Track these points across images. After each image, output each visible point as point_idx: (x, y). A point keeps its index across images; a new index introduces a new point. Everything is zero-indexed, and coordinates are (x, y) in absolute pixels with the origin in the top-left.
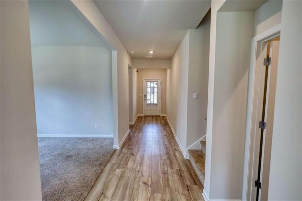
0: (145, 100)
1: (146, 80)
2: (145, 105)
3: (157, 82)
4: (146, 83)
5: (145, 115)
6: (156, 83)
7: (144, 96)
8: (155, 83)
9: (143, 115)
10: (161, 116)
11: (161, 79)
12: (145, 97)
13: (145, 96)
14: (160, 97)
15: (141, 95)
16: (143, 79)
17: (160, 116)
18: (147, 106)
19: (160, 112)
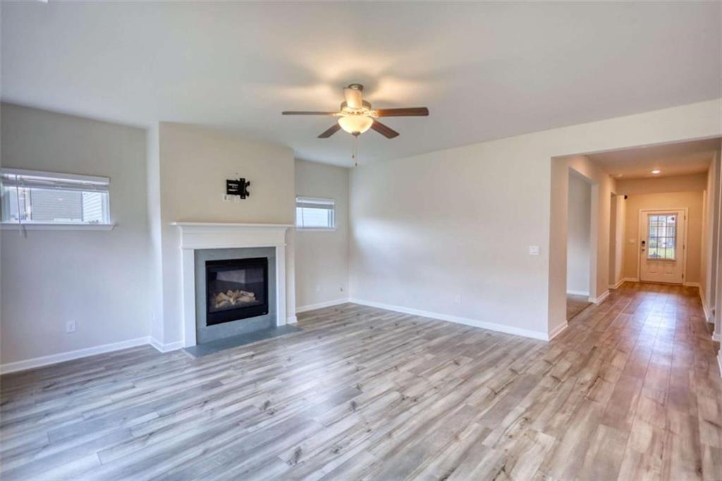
0: (643, 250)
1: (647, 213)
2: (644, 262)
3: (677, 214)
4: (646, 218)
5: (642, 279)
6: (674, 216)
7: (640, 243)
8: (670, 217)
9: (638, 280)
10: (684, 284)
11: (687, 210)
12: (643, 246)
13: (644, 242)
14: (684, 246)
15: (632, 241)
16: (640, 210)
17: (682, 286)
18: (648, 264)
19: (683, 276)
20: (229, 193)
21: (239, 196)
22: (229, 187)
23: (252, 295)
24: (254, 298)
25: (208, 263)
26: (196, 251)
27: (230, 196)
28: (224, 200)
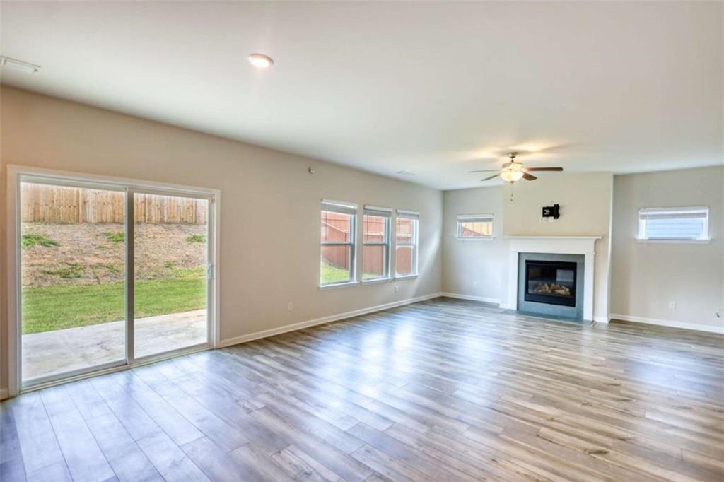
20: (544, 216)
21: (553, 218)
22: (544, 212)
23: (567, 290)
24: (569, 293)
25: (527, 261)
26: (519, 253)
27: (545, 218)
28: (540, 221)
